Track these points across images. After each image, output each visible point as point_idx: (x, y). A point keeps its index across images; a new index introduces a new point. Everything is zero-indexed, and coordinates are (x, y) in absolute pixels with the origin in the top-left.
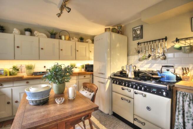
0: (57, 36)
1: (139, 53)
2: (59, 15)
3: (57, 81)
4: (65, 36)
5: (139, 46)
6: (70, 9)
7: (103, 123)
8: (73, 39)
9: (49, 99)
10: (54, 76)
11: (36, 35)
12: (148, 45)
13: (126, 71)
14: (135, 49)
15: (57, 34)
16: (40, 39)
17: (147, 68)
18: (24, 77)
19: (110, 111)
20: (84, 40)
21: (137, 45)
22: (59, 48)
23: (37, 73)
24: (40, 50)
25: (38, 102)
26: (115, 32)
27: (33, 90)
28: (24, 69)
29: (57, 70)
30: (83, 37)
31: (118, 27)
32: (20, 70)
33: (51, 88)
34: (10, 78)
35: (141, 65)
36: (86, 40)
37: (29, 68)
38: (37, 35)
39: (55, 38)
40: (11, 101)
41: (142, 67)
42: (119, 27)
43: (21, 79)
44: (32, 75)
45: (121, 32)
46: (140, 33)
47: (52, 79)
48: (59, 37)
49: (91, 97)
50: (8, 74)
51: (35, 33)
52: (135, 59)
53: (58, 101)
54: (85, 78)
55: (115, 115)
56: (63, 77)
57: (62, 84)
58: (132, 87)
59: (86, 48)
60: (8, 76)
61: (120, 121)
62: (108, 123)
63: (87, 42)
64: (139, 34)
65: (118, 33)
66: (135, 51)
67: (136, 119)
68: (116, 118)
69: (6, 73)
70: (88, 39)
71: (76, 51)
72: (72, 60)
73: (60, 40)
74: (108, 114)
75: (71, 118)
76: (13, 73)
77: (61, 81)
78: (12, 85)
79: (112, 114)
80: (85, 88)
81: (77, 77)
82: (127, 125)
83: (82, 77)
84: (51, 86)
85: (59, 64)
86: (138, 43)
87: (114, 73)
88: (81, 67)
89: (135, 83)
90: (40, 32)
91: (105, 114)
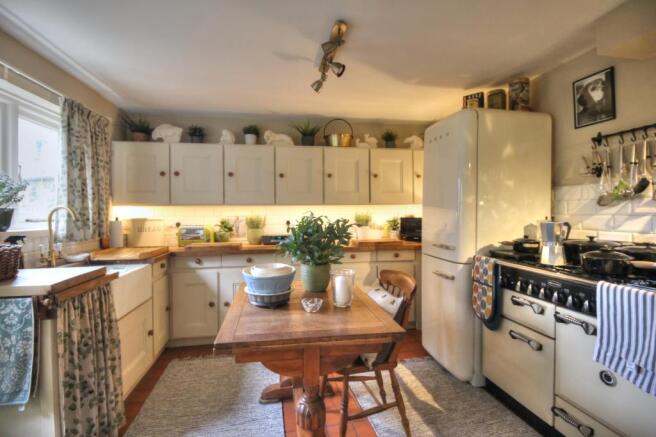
0: (319, 136)
1: (599, 176)
2: (318, 86)
3: (308, 257)
4: (339, 135)
5: (601, 148)
6: (344, 67)
7: (444, 402)
8: (362, 140)
9: (288, 299)
10: (302, 244)
11: (269, 142)
12: (638, 141)
13: (538, 243)
14: (584, 158)
15: (318, 130)
16: (277, 149)
17: (632, 232)
18: (244, 246)
19: (473, 372)
20: (397, 142)
21: (591, 144)
22: (324, 171)
23: (271, 237)
24: (278, 178)
25: (266, 300)
26: (498, 108)
27: (257, 272)
28: (243, 228)
29: (310, 231)
30: (394, 131)
31: (511, 85)
32: (234, 228)
33: (295, 272)
34: (215, 247)
35: (609, 221)
36: (404, 138)
37: (254, 224)
38: (271, 139)
39: (312, 144)
40: (216, 302)
41: (614, 228)
42: (517, 86)
43: (235, 251)
44: (260, 243)
45: (523, 101)
46: (605, 97)
47: (298, 252)
48: (324, 141)
49: (394, 308)
50: (212, 238)
51: (265, 137)
52: (585, 197)
53: (308, 306)
54: (397, 259)
55: (491, 388)
56: (323, 249)
57: (322, 267)
58: (548, 298)
59: (402, 164)
60: (212, 243)
61: (509, 412)
62: (460, 408)
63: (407, 146)
64: (600, 102)
65: (513, 106)
66: (583, 170)
67: (562, 410)
68: (493, 398)
69: (208, 235)
70: (410, 135)
71: (372, 177)
72: (359, 203)
73: (327, 149)
74: (468, 382)
75: (330, 343)
76: (221, 236)
77: (320, 258)
78: (217, 264)
79: (483, 384)
80: (385, 285)
81: (371, 256)
82: (531, 429)
83: (388, 256)
84: (294, 269)
85: (316, 216)
86: (596, 136)
87: (491, 246)
88: (386, 225)
89: (559, 285)
90: (278, 132)
91: (456, 379)
